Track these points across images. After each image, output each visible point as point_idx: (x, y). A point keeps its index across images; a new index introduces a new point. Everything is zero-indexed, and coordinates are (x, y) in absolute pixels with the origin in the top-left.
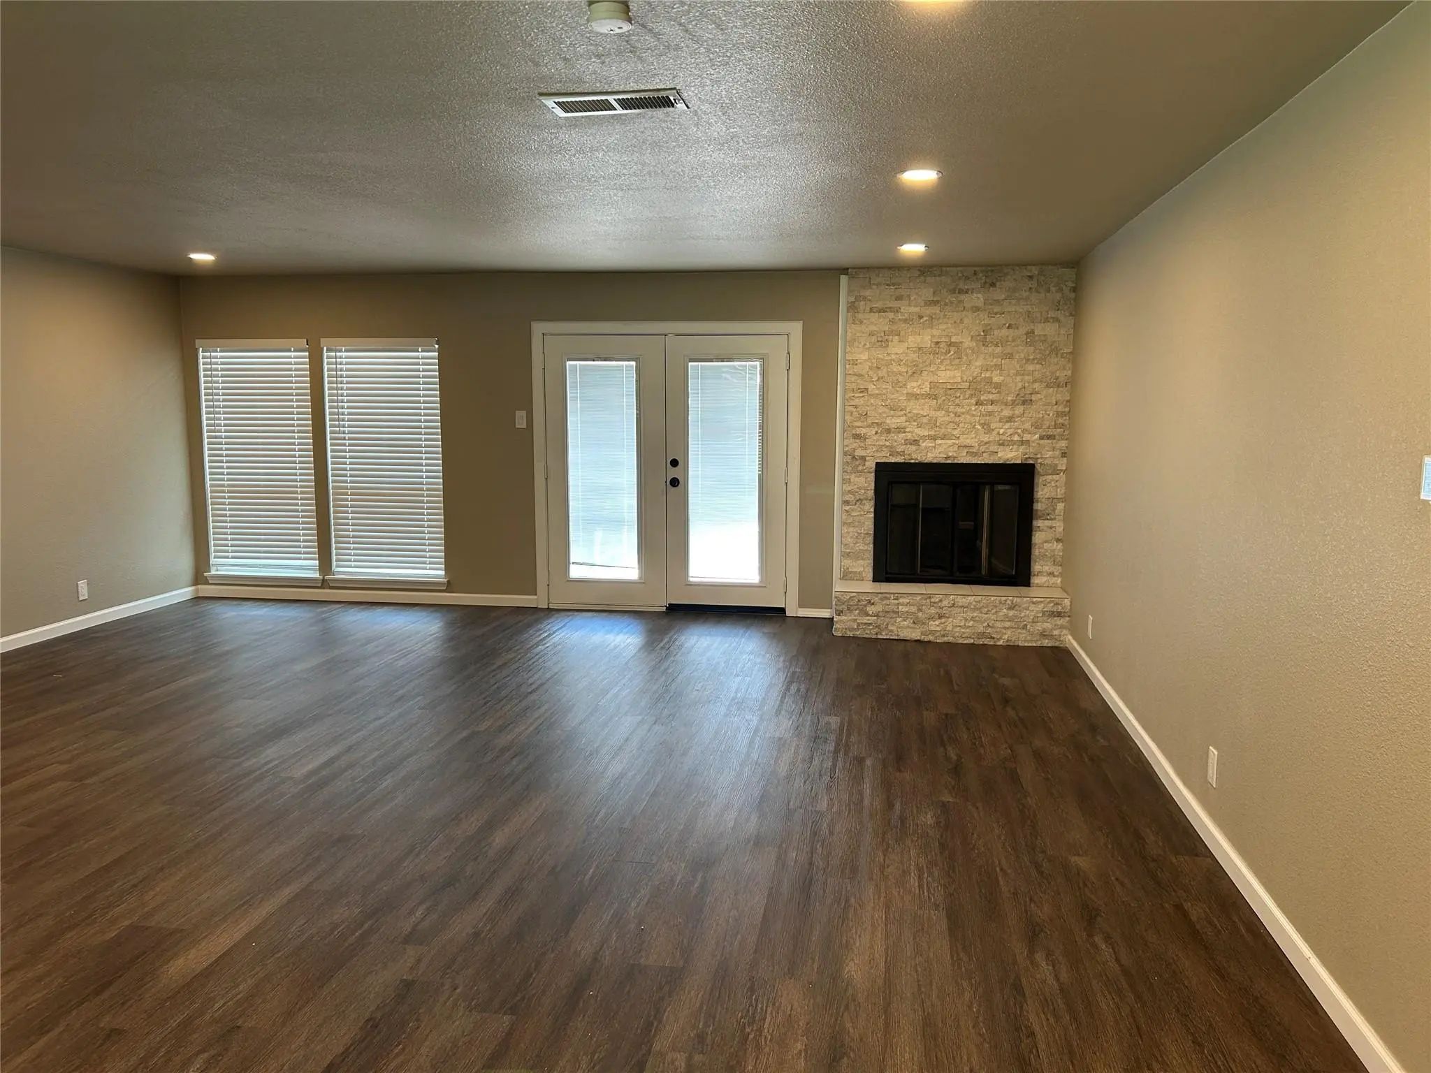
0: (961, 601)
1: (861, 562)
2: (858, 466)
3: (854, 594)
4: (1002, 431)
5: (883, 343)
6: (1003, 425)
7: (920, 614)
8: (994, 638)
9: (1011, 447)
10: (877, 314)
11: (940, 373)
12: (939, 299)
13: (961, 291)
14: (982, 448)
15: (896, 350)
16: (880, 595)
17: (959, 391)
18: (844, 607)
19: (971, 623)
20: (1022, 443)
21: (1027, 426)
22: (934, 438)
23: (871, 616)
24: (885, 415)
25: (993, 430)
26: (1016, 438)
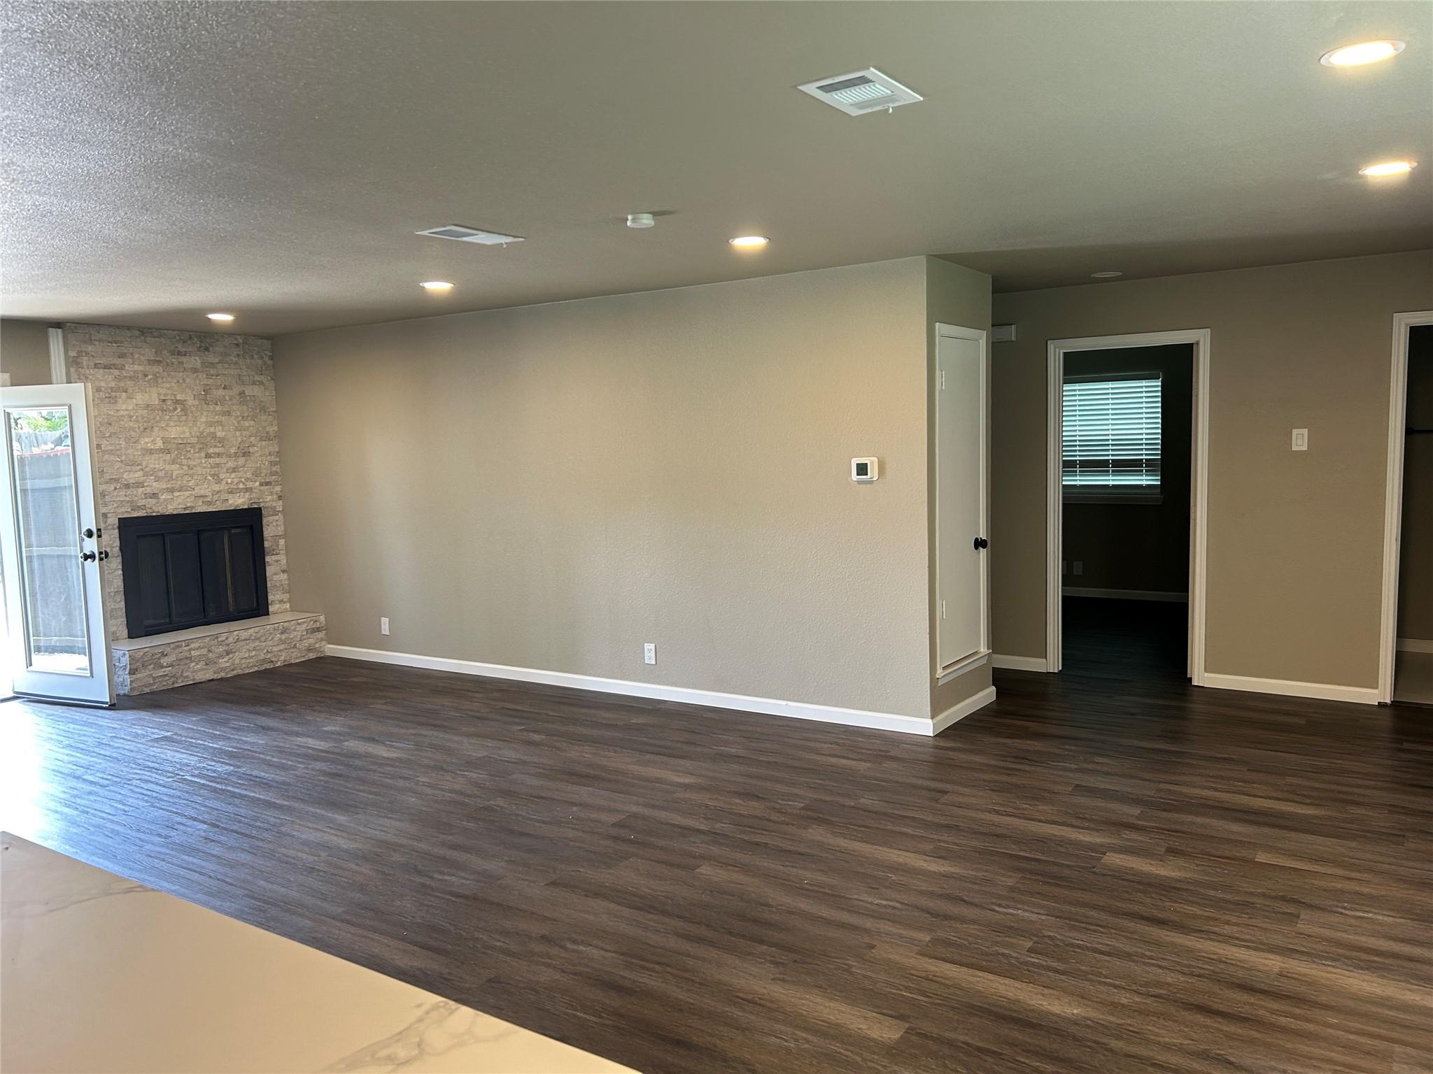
1: (114, 621)
3: (146, 650)
4: (229, 481)
5: (112, 399)
6: (230, 475)
8: (272, 662)
9: (238, 495)
11: (169, 429)
13: (179, 353)
14: (216, 497)
15: (125, 406)
17: (190, 445)
19: (254, 653)
20: (247, 490)
21: (249, 475)
22: (172, 490)
23: (166, 667)
24: (122, 471)
25: (222, 480)
26: (241, 486)
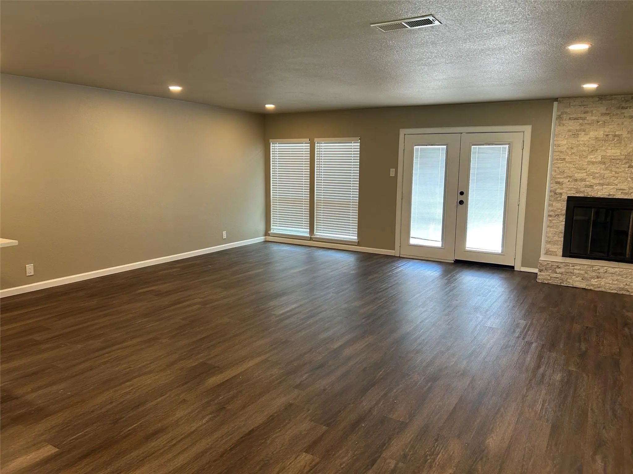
0: (611, 270)
1: (556, 246)
2: (557, 198)
3: (550, 262)
5: (576, 135)
7: (586, 275)
8: (629, 291)
10: (572, 121)
11: (608, 151)
12: (609, 112)
13: (623, 108)
14: (631, 191)
15: (583, 139)
16: (564, 264)
17: (619, 160)
18: (544, 268)
19: (616, 282)
22: (602, 185)
23: (558, 274)
24: (574, 172)
